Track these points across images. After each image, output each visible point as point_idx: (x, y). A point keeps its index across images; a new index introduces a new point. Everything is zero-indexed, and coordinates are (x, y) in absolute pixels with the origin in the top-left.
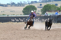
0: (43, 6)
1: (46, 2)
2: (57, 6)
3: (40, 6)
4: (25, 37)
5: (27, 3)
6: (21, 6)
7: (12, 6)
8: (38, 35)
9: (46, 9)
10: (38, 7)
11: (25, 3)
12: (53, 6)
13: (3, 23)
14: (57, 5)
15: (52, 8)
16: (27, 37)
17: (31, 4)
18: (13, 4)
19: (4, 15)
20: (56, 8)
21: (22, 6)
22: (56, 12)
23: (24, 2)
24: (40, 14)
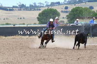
0: (70, 9)
1: (75, 3)
2: (92, 10)
3: (66, 10)
4: (41, 59)
5: (45, 4)
6: (35, 10)
7: (21, 10)
8: (62, 57)
9: (74, 15)
10: (62, 12)
11: (42, 5)
12: (86, 9)
13: (7, 37)
14: (91, 8)
15: (84, 13)
16: (44, 59)
17: (50, 7)
18: (22, 7)
19: (7, 24)
20: (90, 12)
21: (37, 10)
22: (91, 20)
23: (40, 3)
24: (65, 22)
